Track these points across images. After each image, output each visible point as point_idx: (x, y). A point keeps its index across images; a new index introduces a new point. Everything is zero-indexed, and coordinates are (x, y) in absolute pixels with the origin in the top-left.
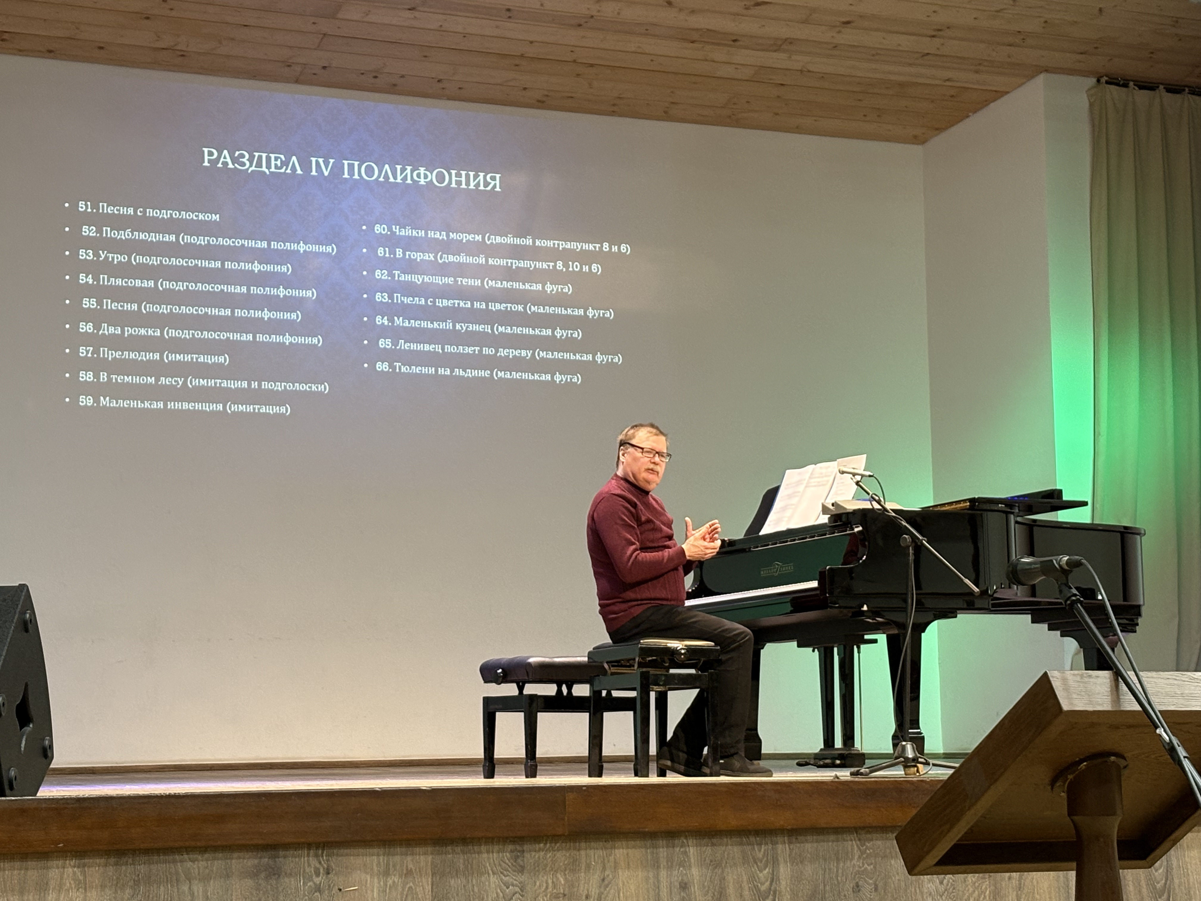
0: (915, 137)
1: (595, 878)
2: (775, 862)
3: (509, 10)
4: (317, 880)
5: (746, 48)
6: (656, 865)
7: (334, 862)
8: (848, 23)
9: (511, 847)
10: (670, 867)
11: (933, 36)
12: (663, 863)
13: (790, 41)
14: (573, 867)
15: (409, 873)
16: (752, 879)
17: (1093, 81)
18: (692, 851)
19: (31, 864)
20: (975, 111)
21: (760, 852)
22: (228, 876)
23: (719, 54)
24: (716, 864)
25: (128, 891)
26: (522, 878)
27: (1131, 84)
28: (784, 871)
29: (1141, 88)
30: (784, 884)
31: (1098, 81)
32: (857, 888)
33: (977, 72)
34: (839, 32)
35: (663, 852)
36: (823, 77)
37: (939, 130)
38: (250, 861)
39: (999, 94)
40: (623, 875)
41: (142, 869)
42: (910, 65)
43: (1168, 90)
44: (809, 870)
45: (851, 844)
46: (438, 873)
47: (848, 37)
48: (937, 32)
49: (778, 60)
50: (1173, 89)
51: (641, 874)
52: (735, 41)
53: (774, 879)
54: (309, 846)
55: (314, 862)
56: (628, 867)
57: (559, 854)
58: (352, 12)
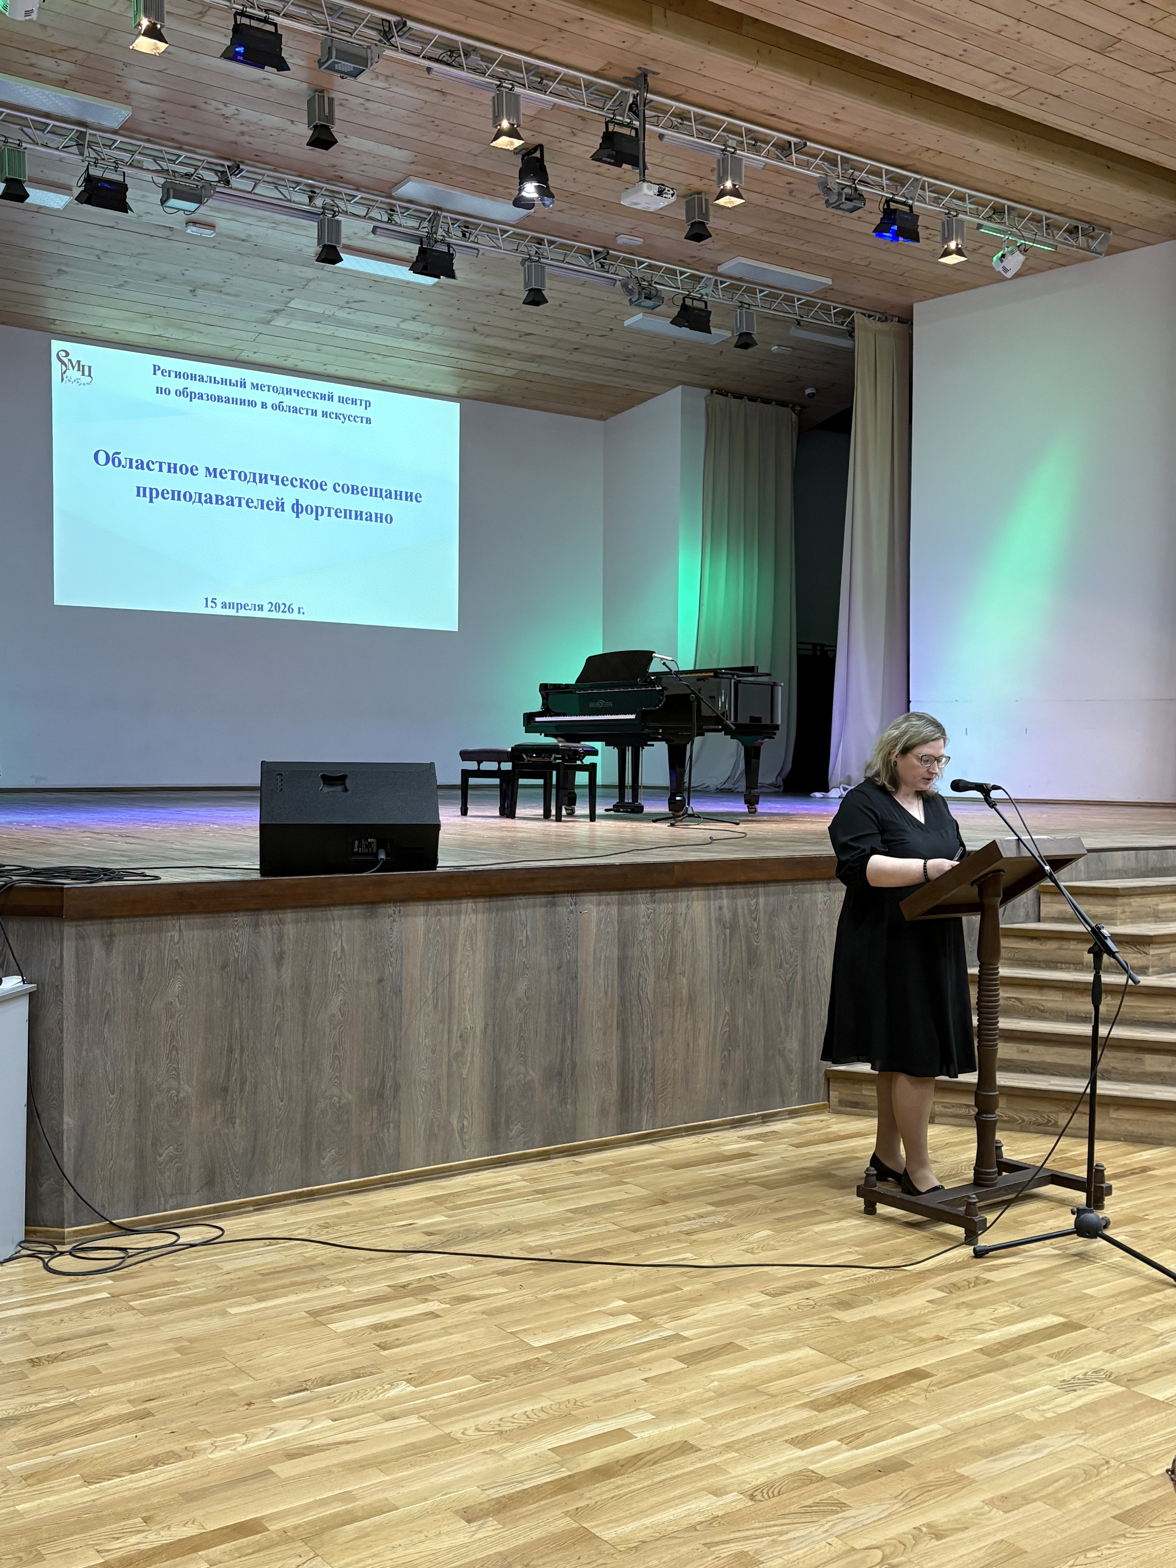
0: (601, 416)
1: (684, 905)
2: (757, 896)
3: (377, 327)
4: (571, 908)
5: (514, 358)
6: (709, 899)
7: (578, 899)
8: (576, 349)
9: (649, 891)
10: (715, 899)
11: (624, 360)
12: (712, 897)
13: (541, 357)
14: (675, 900)
15: (609, 904)
16: (749, 904)
17: (708, 391)
18: (724, 891)
19: (454, 902)
20: (638, 404)
21: (752, 892)
22: (535, 907)
23: (498, 361)
24: (734, 898)
25: (494, 914)
26: (654, 906)
27: (729, 394)
28: (761, 900)
29: (735, 397)
30: (761, 907)
31: (712, 392)
32: (791, 908)
33: (645, 382)
34: (571, 354)
35: (712, 892)
36: (556, 378)
37: (616, 413)
38: (543, 899)
39: (655, 395)
40: (696, 903)
41: (500, 903)
42: (607, 375)
43: (750, 400)
44: (771, 900)
45: (789, 887)
46: (620, 904)
47: (576, 356)
48: (627, 358)
49: (532, 367)
50: (752, 399)
51: (703, 903)
52: (509, 354)
53: (757, 904)
54: (568, 892)
55: (570, 899)
56: (698, 900)
57: (670, 894)
58: (280, 321)
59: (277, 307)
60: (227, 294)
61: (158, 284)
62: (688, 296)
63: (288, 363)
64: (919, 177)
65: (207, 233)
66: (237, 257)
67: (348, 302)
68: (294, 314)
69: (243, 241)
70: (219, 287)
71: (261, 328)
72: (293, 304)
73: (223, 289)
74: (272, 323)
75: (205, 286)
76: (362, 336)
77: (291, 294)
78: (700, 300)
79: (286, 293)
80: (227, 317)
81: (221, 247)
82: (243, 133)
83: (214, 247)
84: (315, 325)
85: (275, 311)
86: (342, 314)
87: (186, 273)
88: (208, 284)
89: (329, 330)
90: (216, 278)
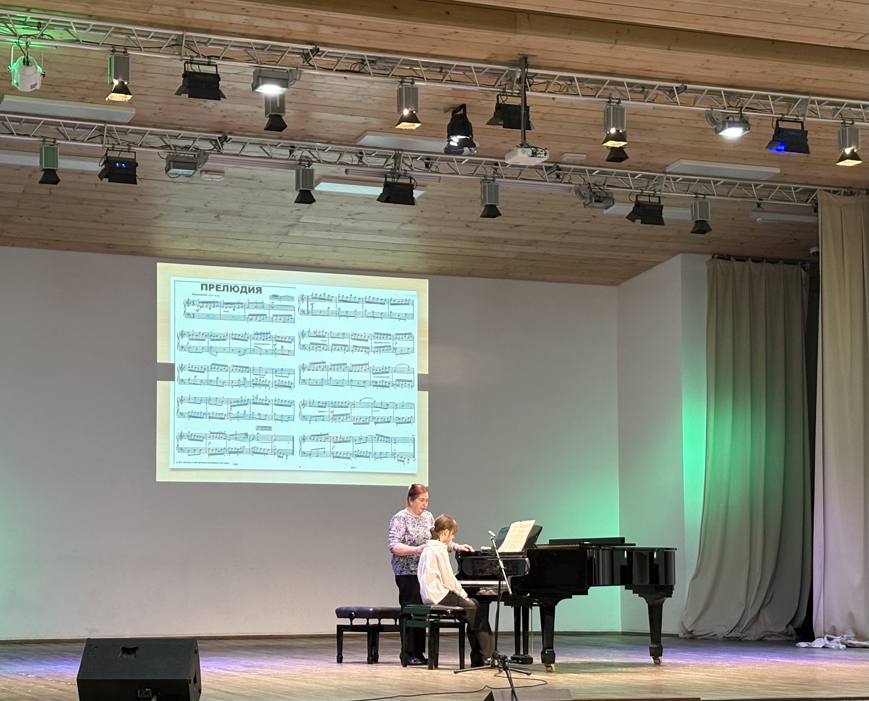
0: (612, 282)
3: (381, 231)
5: (512, 245)
8: (568, 233)
11: (616, 238)
13: (536, 241)
20: (644, 271)
23: (497, 247)
27: (732, 258)
29: (738, 260)
31: (713, 257)
33: (643, 253)
34: (563, 237)
36: (556, 256)
37: (625, 279)
39: (657, 263)
42: (605, 251)
43: (754, 261)
47: (568, 239)
48: (618, 236)
49: (530, 249)
50: (757, 260)
52: (505, 242)
58: (296, 233)
59: (290, 223)
60: (246, 217)
61: (188, 214)
62: (642, 194)
63: (312, 262)
64: (807, 97)
65: (218, 178)
66: (247, 191)
67: (349, 215)
68: (306, 226)
69: (249, 179)
70: (240, 212)
71: (280, 238)
72: (303, 220)
73: (242, 214)
74: (289, 234)
75: (226, 212)
76: (370, 238)
77: (300, 213)
78: (654, 195)
79: (296, 213)
80: (250, 233)
81: (232, 185)
82: (225, 116)
83: (227, 185)
84: (327, 233)
85: (289, 226)
86: (348, 224)
87: (209, 205)
88: (228, 211)
89: (340, 236)
90: (233, 206)
